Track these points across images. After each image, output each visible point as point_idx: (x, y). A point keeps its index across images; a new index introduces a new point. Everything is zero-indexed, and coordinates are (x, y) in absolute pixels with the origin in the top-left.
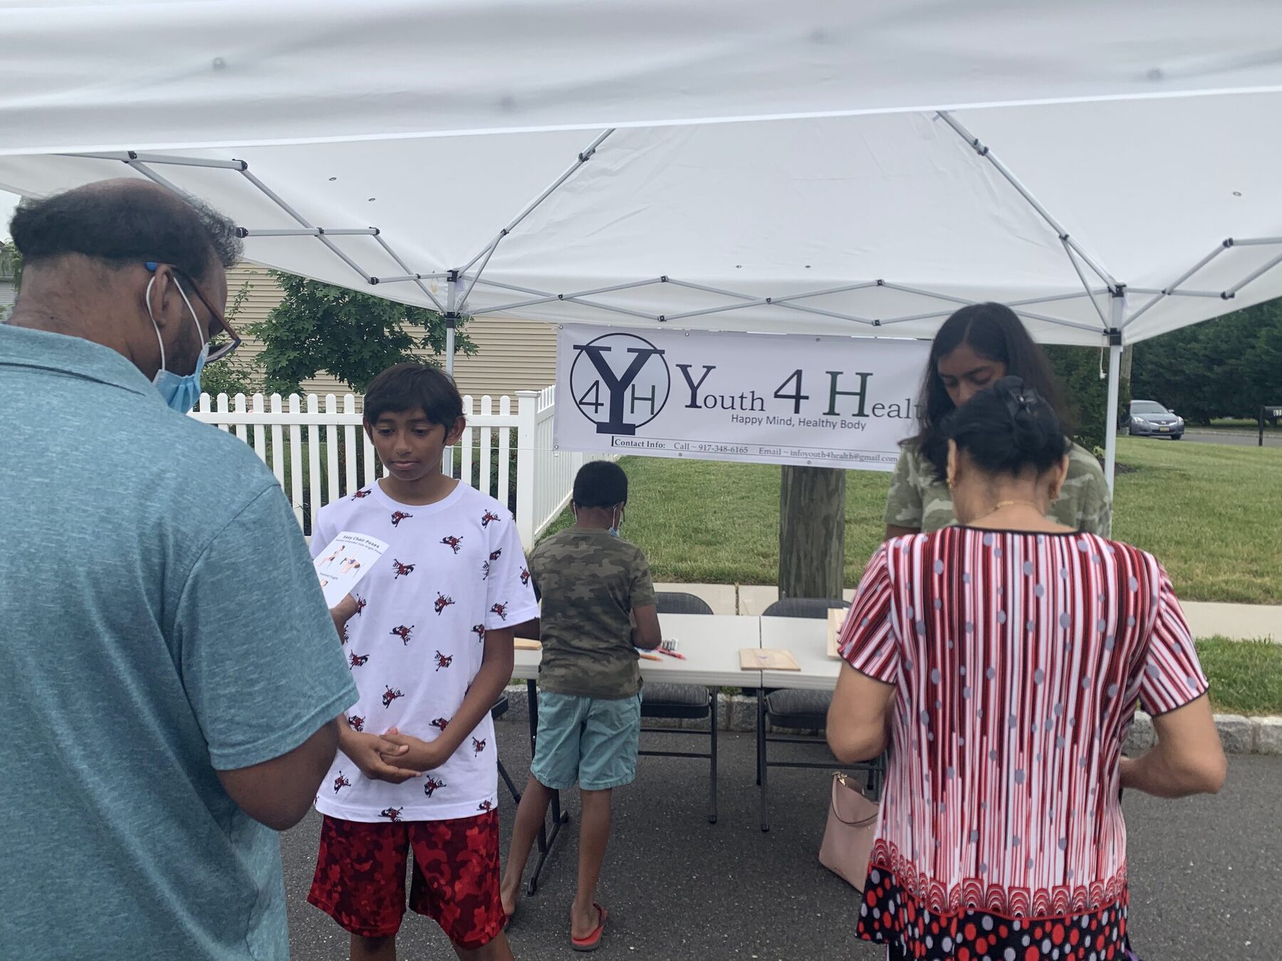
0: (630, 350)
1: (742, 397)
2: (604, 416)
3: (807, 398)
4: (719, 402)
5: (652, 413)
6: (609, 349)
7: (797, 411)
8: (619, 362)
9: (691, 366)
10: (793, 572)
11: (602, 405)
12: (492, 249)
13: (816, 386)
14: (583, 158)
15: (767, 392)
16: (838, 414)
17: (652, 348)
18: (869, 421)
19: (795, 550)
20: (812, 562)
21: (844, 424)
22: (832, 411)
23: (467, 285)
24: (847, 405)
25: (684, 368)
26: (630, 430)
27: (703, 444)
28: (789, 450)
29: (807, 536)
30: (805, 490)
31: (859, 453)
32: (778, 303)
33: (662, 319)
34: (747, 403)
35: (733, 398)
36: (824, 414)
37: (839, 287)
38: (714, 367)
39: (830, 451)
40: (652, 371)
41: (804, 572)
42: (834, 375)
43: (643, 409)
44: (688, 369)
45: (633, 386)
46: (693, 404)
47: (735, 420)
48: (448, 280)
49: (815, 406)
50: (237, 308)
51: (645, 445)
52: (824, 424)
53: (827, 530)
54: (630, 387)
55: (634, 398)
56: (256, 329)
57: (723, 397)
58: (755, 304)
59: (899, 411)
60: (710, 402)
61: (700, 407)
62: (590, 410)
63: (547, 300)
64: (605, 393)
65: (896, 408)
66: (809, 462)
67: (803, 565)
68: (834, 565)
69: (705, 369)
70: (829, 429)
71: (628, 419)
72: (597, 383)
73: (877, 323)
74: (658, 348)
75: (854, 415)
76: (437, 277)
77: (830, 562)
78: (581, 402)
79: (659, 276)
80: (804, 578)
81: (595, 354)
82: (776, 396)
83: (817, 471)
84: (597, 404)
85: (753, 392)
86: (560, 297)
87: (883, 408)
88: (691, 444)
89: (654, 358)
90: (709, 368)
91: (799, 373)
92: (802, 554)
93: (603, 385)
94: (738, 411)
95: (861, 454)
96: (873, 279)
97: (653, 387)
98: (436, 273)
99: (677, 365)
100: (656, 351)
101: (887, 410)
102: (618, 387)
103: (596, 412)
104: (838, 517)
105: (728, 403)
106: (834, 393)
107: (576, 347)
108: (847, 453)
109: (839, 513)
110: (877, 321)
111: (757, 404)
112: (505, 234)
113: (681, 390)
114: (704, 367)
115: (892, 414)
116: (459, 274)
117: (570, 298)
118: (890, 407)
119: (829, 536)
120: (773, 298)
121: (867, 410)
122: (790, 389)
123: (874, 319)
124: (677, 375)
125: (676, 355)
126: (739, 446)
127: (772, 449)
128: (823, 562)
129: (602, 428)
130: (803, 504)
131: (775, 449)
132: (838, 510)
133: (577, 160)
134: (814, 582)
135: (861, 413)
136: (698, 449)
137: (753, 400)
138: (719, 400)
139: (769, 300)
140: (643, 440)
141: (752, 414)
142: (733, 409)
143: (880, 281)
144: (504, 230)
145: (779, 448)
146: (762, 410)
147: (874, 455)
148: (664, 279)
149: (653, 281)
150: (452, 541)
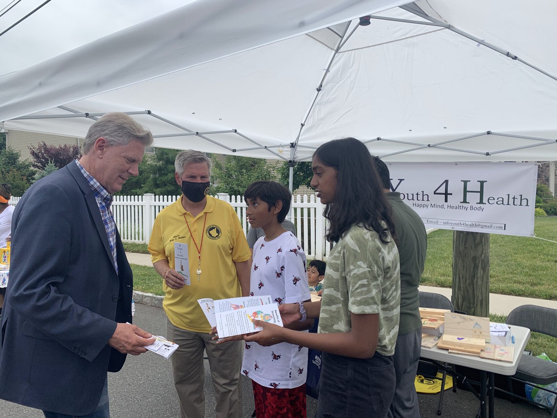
1: (417, 194)
3: (451, 194)
7: (446, 201)
13: (456, 187)
14: (319, 90)
15: (430, 191)
16: (469, 203)
18: (486, 207)
19: (457, 274)
20: (466, 281)
21: (472, 208)
22: (465, 201)
23: (298, 147)
24: (473, 198)
28: (443, 221)
29: (464, 267)
30: (462, 242)
31: (479, 223)
32: (434, 146)
34: (420, 197)
35: (413, 194)
36: (461, 202)
37: (467, 136)
38: (404, 180)
39: (464, 222)
41: (462, 286)
42: (465, 182)
47: (414, 206)
48: (291, 147)
49: (456, 199)
50: (278, 162)
52: (461, 208)
53: (475, 264)
57: (408, 194)
58: (422, 147)
59: (503, 201)
65: (501, 199)
66: (453, 228)
67: (461, 282)
68: (480, 282)
69: (399, 181)
70: (464, 210)
73: (488, 154)
75: (477, 203)
76: (283, 146)
77: (477, 282)
79: (376, 138)
80: (462, 289)
82: (435, 193)
83: (468, 233)
85: (423, 192)
87: (494, 199)
90: (401, 180)
91: (447, 182)
92: (461, 276)
94: (416, 201)
95: (481, 224)
96: (485, 131)
98: (282, 144)
101: (496, 200)
104: (482, 258)
105: (410, 197)
106: (465, 191)
108: (474, 223)
109: (483, 255)
110: (487, 153)
111: (425, 197)
112: (303, 126)
114: (399, 180)
115: (498, 203)
116: (294, 144)
118: (498, 199)
119: (476, 267)
120: (431, 144)
121: (485, 200)
122: (442, 190)
123: (485, 152)
127: (434, 220)
128: (473, 281)
130: (461, 250)
131: (435, 220)
132: (482, 253)
133: (317, 92)
134: (468, 291)
135: (481, 202)
137: (423, 195)
138: (406, 196)
139: (429, 146)
141: (423, 203)
142: (413, 200)
143: (489, 132)
144: (302, 124)
145: (437, 220)
146: (428, 200)
147: (489, 225)
148: (378, 139)
149: (374, 140)
150: (267, 259)
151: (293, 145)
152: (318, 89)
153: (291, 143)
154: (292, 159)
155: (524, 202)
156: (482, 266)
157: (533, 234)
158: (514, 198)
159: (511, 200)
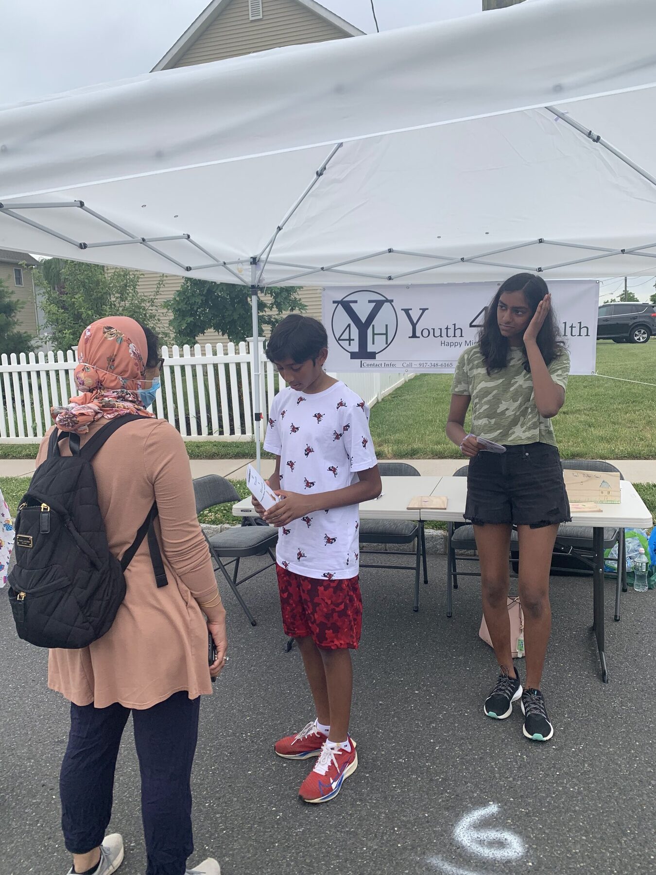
0: (370, 302)
1: (447, 328)
2: (355, 347)
4: (431, 332)
5: (387, 343)
6: (356, 302)
8: (363, 310)
9: (411, 309)
11: (353, 340)
12: (272, 242)
14: (319, 174)
15: (464, 324)
17: (385, 299)
23: (262, 264)
25: (407, 311)
26: (372, 356)
27: (422, 362)
32: (469, 260)
33: (390, 278)
34: (451, 332)
35: (441, 329)
37: (512, 246)
38: (428, 309)
40: (385, 315)
43: (380, 341)
44: (410, 311)
45: (373, 326)
46: (414, 336)
47: (443, 345)
48: (251, 264)
50: (158, 292)
51: (383, 365)
54: (371, 327)
55: (374, 334)
56: (166, 305)
57: (434, 329)
58: (453, 262)
60: (426, 333)
61: (419, 337)
62: (345, 344)
63: (313, 272)
64: (355, 332)
69: (421, 311)
71: (370, 348)
72: (349, 326)
73: (540, 270)
74: (389, 299)
76: (242, 262)
78: (339, 339)
79: (387, 249)
82: (471, 326)
84: (350, 340)
85: (455, 325)
86: (322, 269)
88: (414, 363)
89: (387, 305)
90: (424, 310)
93: (353, 326)
94: (445, 338)
96: (536, 239)
97: (387, 326)
98: (241, 259)
99: (402, 310)
100: (387, 301)
102: (363, 327)
103: (350, 345)
105: (437, 333)
107: (334, 302)
110: (539, 268)
111: (458, 332)
112: (280, 230)
113: (405, 327)
114: (420, 309)
116: (257, 260)
117: (328, 269)
120: (465, 257)
123: (537, 267)
124: (402, 316)
125: (401, 302)
126: (447, 363)
129: (354, 356)
133: (315, 176)
136: (419, 366)
137: (455, 330)
139: (462, 259)
140: (381, 362)
141: (454, 340)
142: (441, 337)
143: (541, 239)
144: (279, 227)
146: (461, 336)
148: (390, 251)
149: (383, 253)
150: (319, 416)
151: (254, 261)
152: (319, 172)
153: (251, 258)
154: (255, 283)
155: (584, 331)
157: (595, 371)
158: (572, 327)
159: (568, 330)
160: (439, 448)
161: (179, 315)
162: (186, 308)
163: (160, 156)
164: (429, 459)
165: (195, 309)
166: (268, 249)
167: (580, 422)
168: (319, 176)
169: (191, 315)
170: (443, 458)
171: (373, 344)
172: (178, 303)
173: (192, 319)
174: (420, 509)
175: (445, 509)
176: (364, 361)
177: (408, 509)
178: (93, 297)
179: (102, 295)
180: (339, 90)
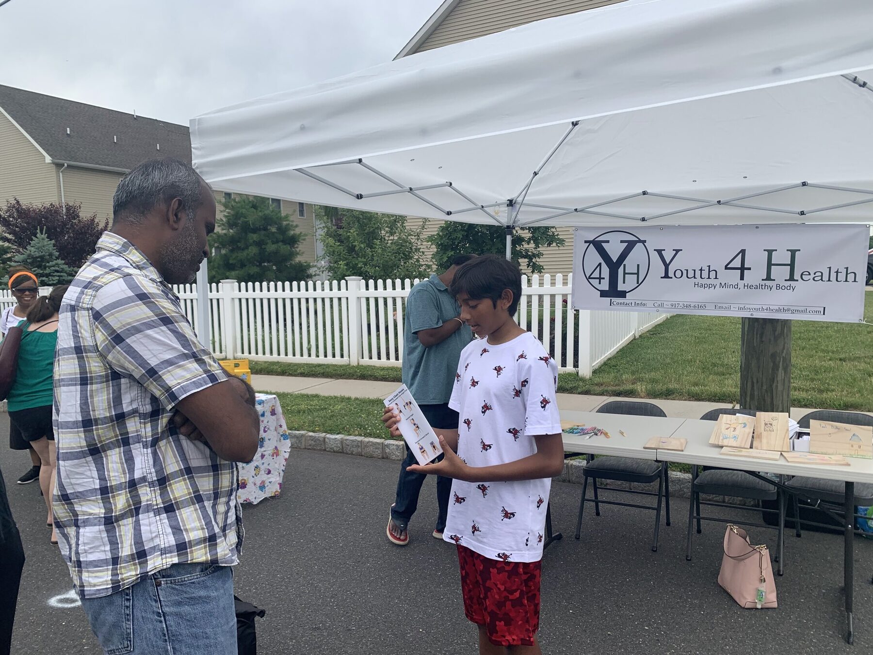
0: (622, 242)
1: (701, 270)
2: (605, 286)
3: (749, 269)
4: (684, 273)
5: (638, 283)
6: (608, 242)
7: (742, 278)
8: (614, 250)
9: (664, 250)
10: (749, 394)
11: (604, 278)
12: (528, 186)
13: (756, 260)
15: (720, 266)
16: (774, 280)
17: (637, 239)
18: (799, 285)
19: (749, 378)
20: (762, 386)
21: (778, 287)
22: (768, 278)
23: (518, 206)
24: (780, 274)
25: (659, 252)
26: (623, 294)
27: (674, 303)
28: (737, 306)
29: (759, 367)
30: (757, 334)
31: (790, 307)
32: (726, 203)
33: (643, 219)
34: (705, 274)
35: (695, 270)
36: (763, 280)
37: (774, 189)
38: (681, 250)
39: (768, 306)
40: (637, 255)
41: (756, 393)
42: (770, 252)
43: (631, 280)
44: (663, 252)
45: (625, 265)
46: (666, 276)
47: (696, 286)
48: (508, 206)
49: (756, 275)
51: (633, 304)
52: (763, 287)
53: (774, 363)
54: (622, 266)
55: (625, 273)
56: (430, 239)
57: (687, 270)
58: (709, 205)
59: (822, 276)
60: (678, 274)
61: (671, 278)
62: (595, 282)
63: (567, 213)
64: (606, 271)
65: (820, 274)
66: (752, 315)
67: (755, 388)
68: (780, 388)
69: (675, 252)
70: (767, 291)
71: (621, 287)
72: (600, 264)
73: (802, 213)
74: (642, 239)
75: (786, 280)
76: (499, 205)
77: (777, 386)
78: (590, 278)
79: (641, 191)
80: (756, 398)
81: (598, 245)
82: (726, 268)
83: (765, 321)
84: (600, 278)
85: (709, 266)
86: (576, 210)
87: (810, 274)
88: (665, 303)
89: (639, 245)
90: (677, 251)
91: (743, 252)
92: (755, 381)
93: (604, 265)
94: (698, 280)
95: (792, 308)
96: (799, 182)
97: (638, 265)
98: (498, 202)
99: (655, 250)
100: (640, 241)
101: (812, 276)
102: (614, 267)
103: (600, 283)
104: (784, 355)
105: (691, 274)
106: (770, 264)
107: (586, 242)
108: (781, 308)
109: (785, 351)
110: (801, 212)
111: (713, 274)
112: (536, 175)
113: (658, 267)
114: (674, 250)
115: (816, 279)
116: (514, 202)
117: (582, 211)
118: (815, 274)
119: (775, 368)
120: (722, 200)
121: (797, 276)
122: (737, 263)
123: (798, 210)
124: (655, 256)
125: (653, 243)
126: (700, 305)
127: (724, 306)
128: (771, 386)
129: (603, 294)
130: (755, 345)
131: (727, 305)
132: (784, 348)
133: (571, 126)
134: (764, 400)
135: (792, 278)
136: (670, 306)
137: (709, 272)
139: (719, 202)
140: (631, 301)
141: (709, 282)
142: (695, 278)
143: (805, 182)
144: (535, 172)
145: (729, 305)
146: (716, 278)
147: (803, 309)
148: (644, 193)
149: (638, 195)
150: (498, 369)
151: (511, 203)
152: (574, 123)
153: (508, 200)
154: (511, 224)
155: (851, 277)
156: (783, 365)
157: (862, 319)
158: (837, 272)
159: (833, 275)
160: (696, 389)
161: (441, 249)
162: (448, 242)
163: (424, 132)
164: (685, 400)
165: (456, 243)
166: (524, 192)
167: (859, 370)
168: (575, 126)
169: (452, 249)
170: (699, 400)
171: (624, 283)
172: (441, 237)
173: (452, 253)
174: (656, 449)
175: (682, 451)
176: (614, 299)
177: (645, 448)
178: (366, 232)
179: (374, 230)
180: (578, 75)
